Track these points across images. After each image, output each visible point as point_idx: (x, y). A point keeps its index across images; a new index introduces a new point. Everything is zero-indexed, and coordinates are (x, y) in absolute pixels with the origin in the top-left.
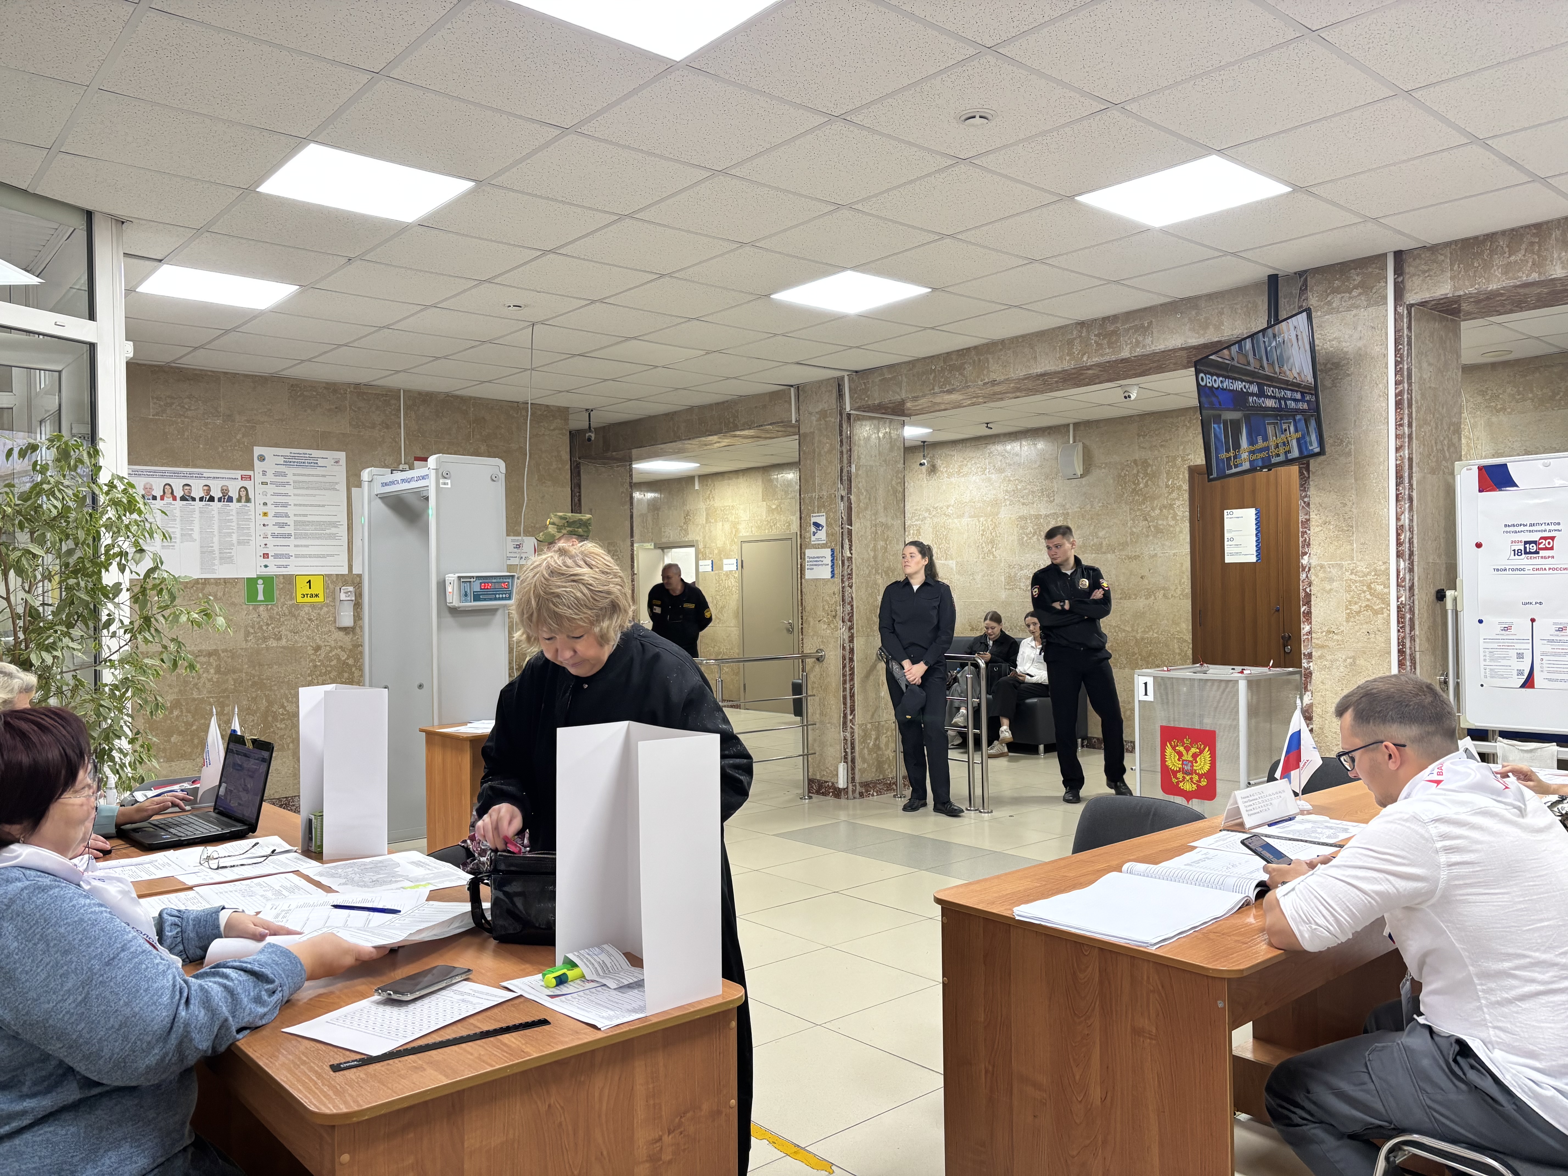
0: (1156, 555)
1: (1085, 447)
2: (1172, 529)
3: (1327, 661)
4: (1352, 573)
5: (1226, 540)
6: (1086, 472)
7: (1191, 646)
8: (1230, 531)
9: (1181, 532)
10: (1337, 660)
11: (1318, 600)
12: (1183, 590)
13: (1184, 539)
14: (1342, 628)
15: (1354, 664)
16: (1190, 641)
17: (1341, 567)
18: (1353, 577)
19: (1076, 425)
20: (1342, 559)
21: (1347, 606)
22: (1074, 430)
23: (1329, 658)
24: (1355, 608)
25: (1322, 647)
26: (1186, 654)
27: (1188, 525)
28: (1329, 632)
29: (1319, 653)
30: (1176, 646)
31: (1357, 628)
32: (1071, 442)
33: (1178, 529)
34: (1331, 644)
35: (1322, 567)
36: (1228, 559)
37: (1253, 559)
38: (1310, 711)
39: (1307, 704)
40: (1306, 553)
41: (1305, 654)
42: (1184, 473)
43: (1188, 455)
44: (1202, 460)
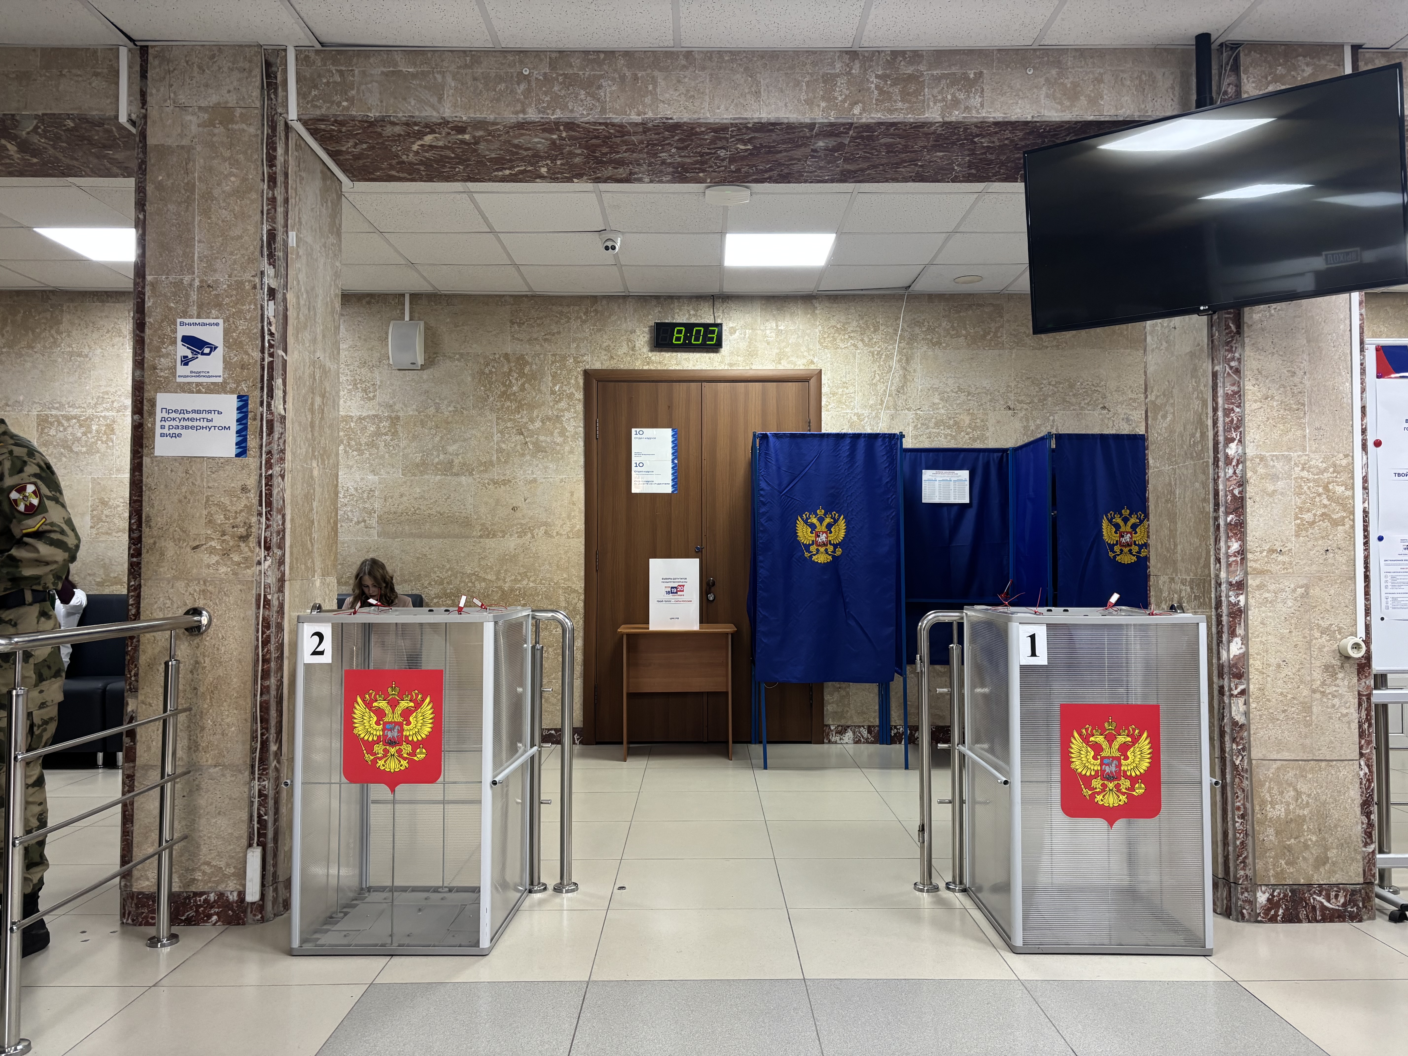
0: (535, 480)
1: (427, 328)
2: (558, 448)
3: (1269, 591)
5: (633, 465)
6: (430, 362)
7: (582, 597)
8: (639, 454)
9: (571, 452)
10: (1283, 590)
11: (1257, 506)
12: (573, 526)
13: (575, 462)
14: (1290, 545)
15: (1306, 595)
16: (582, 591)
19: (416, 297)
21: (1296, 514)
22: (411, 303)
23: (1272, 587)
24: (1308, 517)
26: (575, 609)
27: (582, 444)
28: (1272, 551)
30: (562, 598)
31: (1310, 545)
32: (407, 318)
33: (567, 449)
35: (1262, 458)
36: (636, 489)
37: (668, 489)
38: (1240, 665)
39: (1235, 656)
40: (1235, 439)
41: (1230, 584)
42: (576, 378)
43: (583, 356)
44: (602, 364)
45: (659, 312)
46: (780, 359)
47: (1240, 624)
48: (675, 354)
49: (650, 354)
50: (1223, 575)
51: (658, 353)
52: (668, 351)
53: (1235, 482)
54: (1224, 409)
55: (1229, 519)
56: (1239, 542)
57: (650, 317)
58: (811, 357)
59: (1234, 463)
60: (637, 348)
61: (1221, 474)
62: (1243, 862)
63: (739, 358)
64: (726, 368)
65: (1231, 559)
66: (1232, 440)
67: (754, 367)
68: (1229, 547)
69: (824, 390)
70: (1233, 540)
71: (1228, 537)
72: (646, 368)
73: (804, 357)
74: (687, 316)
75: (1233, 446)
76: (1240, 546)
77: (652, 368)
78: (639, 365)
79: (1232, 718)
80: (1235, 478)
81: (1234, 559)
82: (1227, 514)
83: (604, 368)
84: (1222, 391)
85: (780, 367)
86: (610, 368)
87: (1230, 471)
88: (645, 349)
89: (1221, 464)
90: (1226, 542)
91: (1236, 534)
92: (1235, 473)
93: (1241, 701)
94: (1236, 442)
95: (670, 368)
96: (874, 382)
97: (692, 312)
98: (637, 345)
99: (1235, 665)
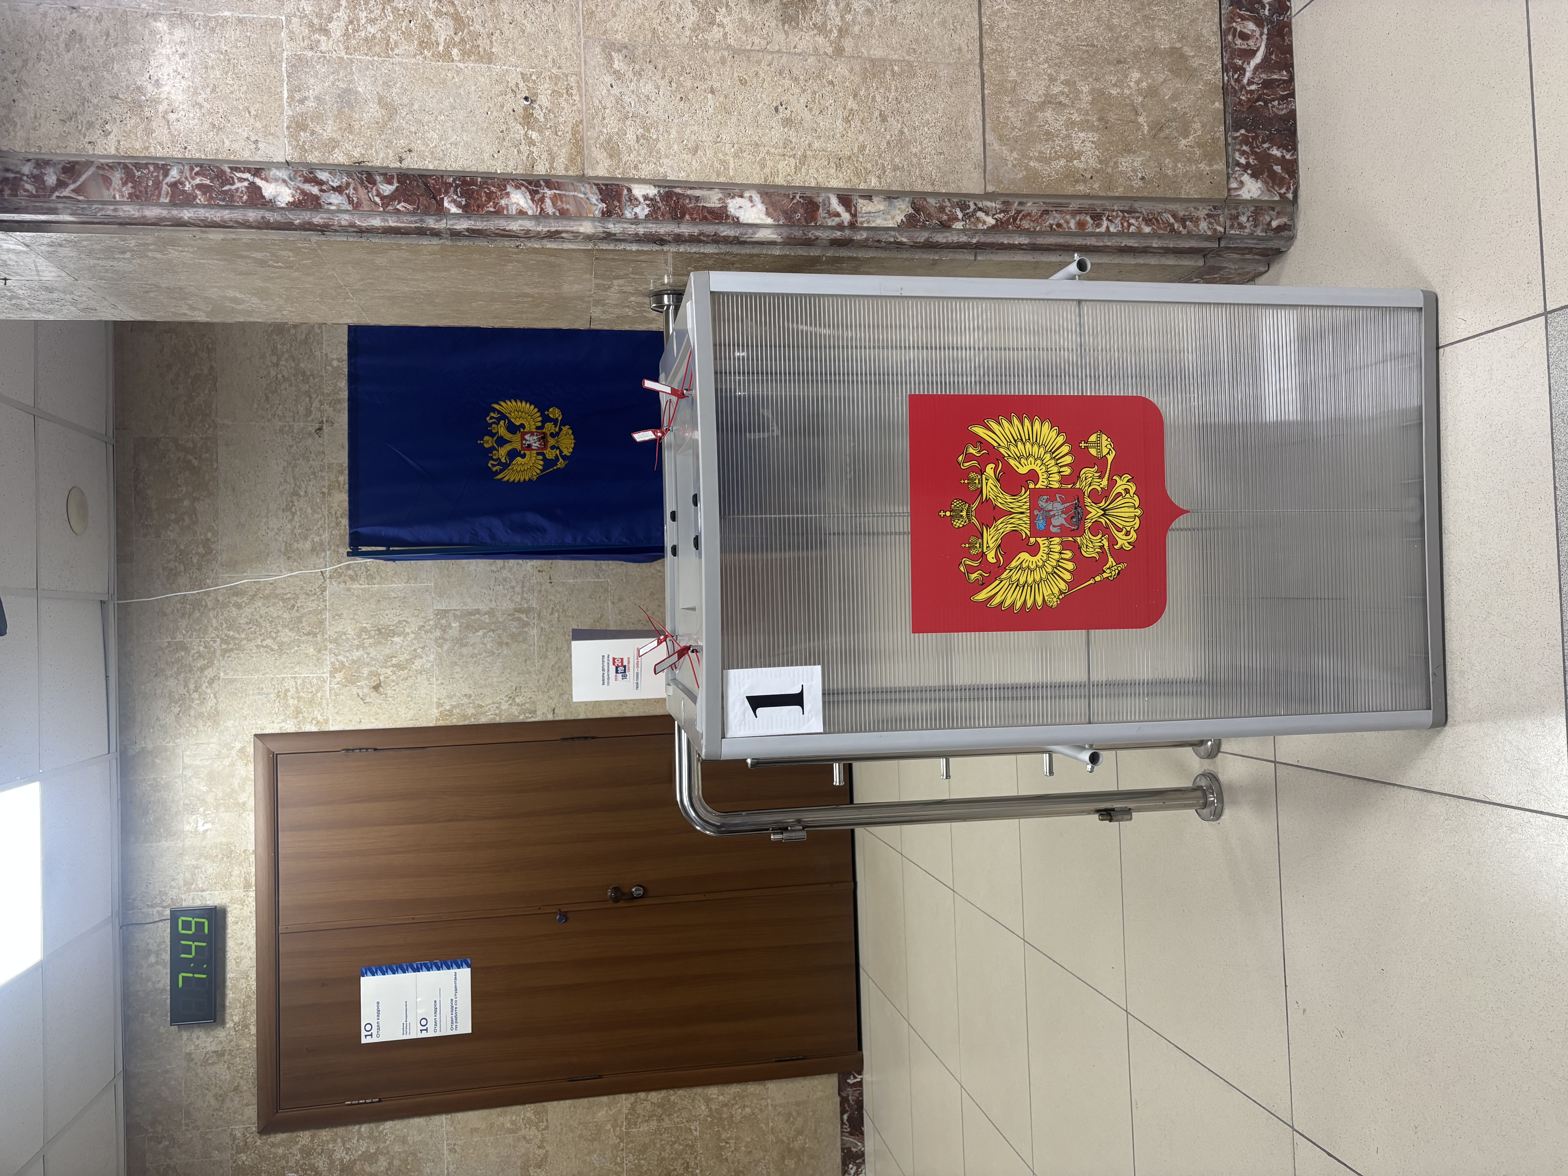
2: (396, 1162)
3: (622, 133)
4: (325, 31)
5: (424, 1035)
7: (642, 1095)
8: (405, 1028)
9: (403, 1140)
10: (619, 100)
11: (418, 145)
12: (529, 1122)
13: (420, 1131)
14: (513, 78)
15: (627, 50)
16: (632, 1097)
17: (298, 64)
18: (336, 28)
20: (273, 59)
21: (439, 56)
23: (612, 124)
24: (443, 30)
25: (578, 145)
26: (660, 1105)
27: (389, 1124)
28: (528, 119)
29: (600, 155)
30: (644, 1128)
31: (510, 32)
33: (397, 1148)
34: (567, 116)
35: (299, 125)
36: (465, 1027)
37: (464, 974)
38: (787, 204)
39: (768, 214)
40: (252, 184)
41: (607, 214)
42: (273, 1145)
43: (234, 1138)
44: (247, 1105)
45: (152, 1015)
46: (237, 804)
47: (697, 199)
48: (229, 983)
49: (230, 1025)
50: (586, 228)
51: (228, 1011)
52: (224, 996)
53: (362, 191)
54: (173, 204)
55: (454, 210)
56: (509, 189)
57: (162, 1030)
58: (233, 752)
59: (315, 190)
60: (219, 1048)
61: (345, 219)
62: (1183, 221)
63: (236, 873)
64: (253, 894)
65: (549, 208)
66: (255, 191)
67: (251, 847)
68: (522, 213)
69: (290, 727)
70: (503, 202)
71: (499, 212)
72: (253, 1030)
73: (233, 764)
74: (159, 967)
75: (269, 190)
76: (517, 187)
77: (254, 1019)
78: (249, 1043)
79: (900, 228)
80: (351, 191)
81: (548, 202)
82: (440, 211)
83: (254, 1100)
84: (126, 208)
85: (251, 803)
86: (255, 1091)
87: (336, 199)
88: (221, 1034)
89: (318, 219)
90: (509, 217)
91: (490, 196)
92: (339, 190)
93: (864, 207)
94: (259, 182)
95: (254, 988)
96: (276, 648)
97: (152, 959)
98: (214, 1048)
99: (788, 215)
